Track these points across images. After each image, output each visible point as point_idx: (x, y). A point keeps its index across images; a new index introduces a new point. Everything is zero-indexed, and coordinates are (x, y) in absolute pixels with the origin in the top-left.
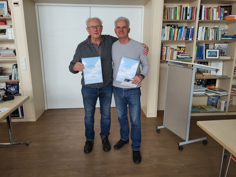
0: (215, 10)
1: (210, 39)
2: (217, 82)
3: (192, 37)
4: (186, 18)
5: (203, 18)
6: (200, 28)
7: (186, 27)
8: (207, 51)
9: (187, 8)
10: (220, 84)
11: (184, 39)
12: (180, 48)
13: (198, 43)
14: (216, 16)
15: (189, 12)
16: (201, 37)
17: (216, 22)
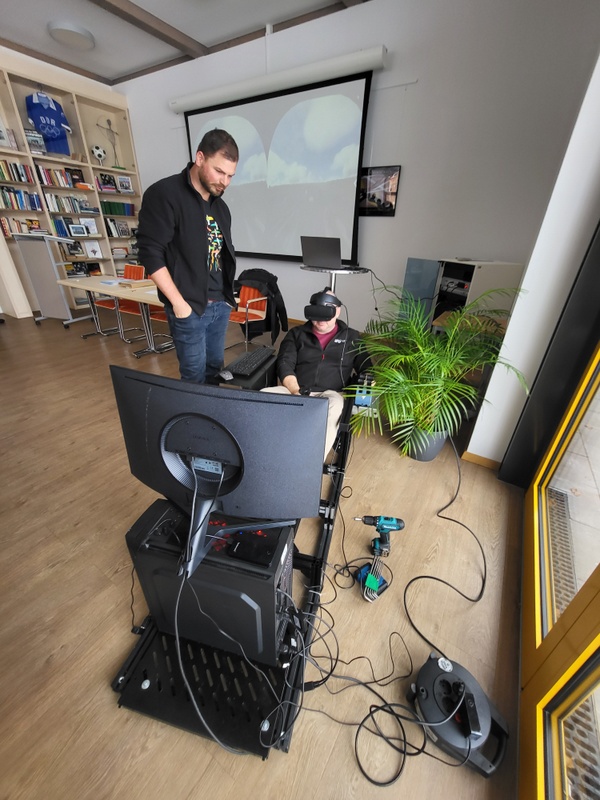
0: (58, 174)
1: (67, 211)
2: (101, 266)
3: (42, 207)
4: (20, 180)
5: (46, 183)
6: (48, 196)
7: (26, 193)
8: (70, 226)
9: (15, 165)
10: (105, 268)
11: (29, 208)
12: (31, 221)
13: (53, 215)
14: (62, 182)
15: (21, 171)
16: (53, 208)
17: (65, 189)
